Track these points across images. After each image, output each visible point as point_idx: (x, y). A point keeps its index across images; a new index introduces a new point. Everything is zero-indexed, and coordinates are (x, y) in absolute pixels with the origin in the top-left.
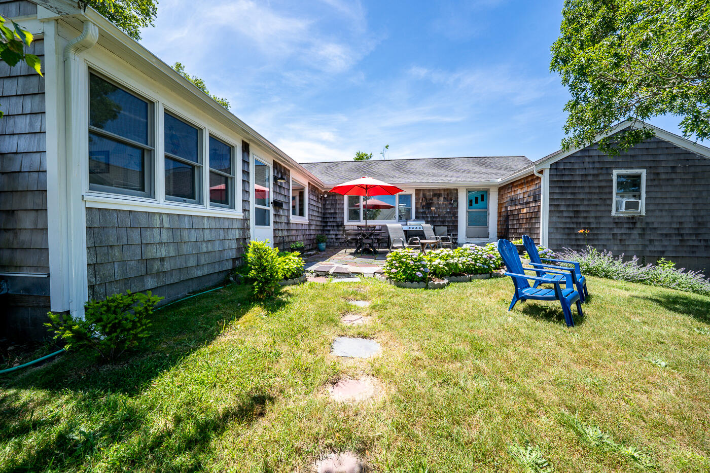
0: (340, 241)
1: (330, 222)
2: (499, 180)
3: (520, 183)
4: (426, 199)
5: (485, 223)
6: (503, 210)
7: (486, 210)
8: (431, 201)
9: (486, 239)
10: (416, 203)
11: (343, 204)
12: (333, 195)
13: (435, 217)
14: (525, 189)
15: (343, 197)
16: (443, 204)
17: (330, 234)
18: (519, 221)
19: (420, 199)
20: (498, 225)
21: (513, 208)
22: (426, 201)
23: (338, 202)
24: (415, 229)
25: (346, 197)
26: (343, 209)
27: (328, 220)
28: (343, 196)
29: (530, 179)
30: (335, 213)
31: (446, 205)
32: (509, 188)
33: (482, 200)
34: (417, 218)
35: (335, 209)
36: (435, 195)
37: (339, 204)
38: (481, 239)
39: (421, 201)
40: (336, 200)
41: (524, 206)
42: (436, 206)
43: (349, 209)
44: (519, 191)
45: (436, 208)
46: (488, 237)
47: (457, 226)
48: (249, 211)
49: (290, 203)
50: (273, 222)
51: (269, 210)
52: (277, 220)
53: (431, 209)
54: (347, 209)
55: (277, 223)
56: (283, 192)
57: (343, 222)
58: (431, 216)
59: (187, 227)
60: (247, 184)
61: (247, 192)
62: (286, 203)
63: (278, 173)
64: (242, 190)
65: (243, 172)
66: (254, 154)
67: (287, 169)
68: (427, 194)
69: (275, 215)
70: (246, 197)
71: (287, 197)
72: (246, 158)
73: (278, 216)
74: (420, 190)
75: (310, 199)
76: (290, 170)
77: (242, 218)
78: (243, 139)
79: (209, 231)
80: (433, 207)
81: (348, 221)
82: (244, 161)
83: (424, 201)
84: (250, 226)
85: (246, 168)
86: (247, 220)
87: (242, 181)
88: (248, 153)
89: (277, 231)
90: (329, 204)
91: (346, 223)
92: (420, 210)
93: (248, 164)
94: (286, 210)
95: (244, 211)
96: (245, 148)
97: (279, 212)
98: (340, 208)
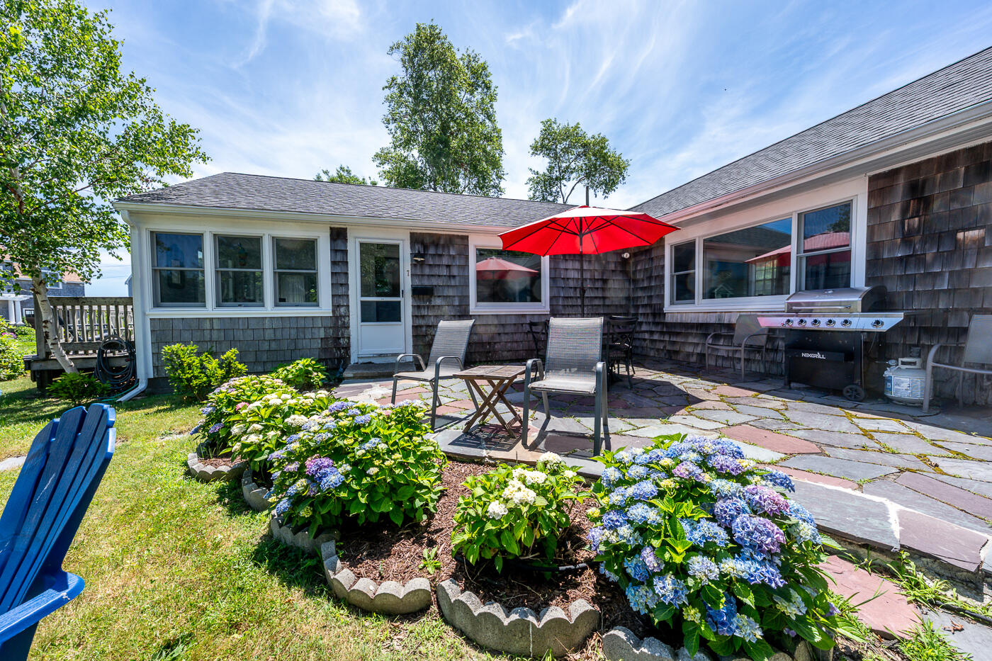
1: (642, 306)
4: (927, 202)
10: (871, 230)
12: (646, 251)
15: (664, 250)
17: (641, 331)
19: (891, 206)
23: (654, 264)
25: (668, 250)
26: (663, 277)
27: (639, 303)
30: (650, 288)
35: (650, 279)
39: (895, 217)
40: (652, 259)
43: (677, 276)
48: (348, 306)
49: (467, 286)
50: (413, 316)
51: (400, 302)
52: (424, 312)
53: (956, 240)
54: (672, 277)
55: (423, 317)
56: (444, 272)
57: (662, 305)
58: (958, 268)
59: (241, 328)
60: (343, 276)
61: (341, 285)
62: (454, 286)
63: (426, 247)
64: (332, 284)
65: (334, 263)
66: (356, 238)
67: (458, 236)
68: (934, 179)
69: (419, 307)
70: (341, 291)
71: (457, 279)
72: (340, 246)
73: (428, 307)
74: (895, 172)
75: (558, 270)
76: (468, 237)
77: (331, 315)
78: (332, 226)
79: (272, 331)
80: (969, 229)
81: (672, 303)
82: (334, 251)
83: (918, 212)
84: (348, 323)
85: (339, 257)
86: (344, 317)
87: (332, 273)
88: (345, 240)
89: (424, 329)
90: (640, 270)
91: (667, 308)
92: (889, 251)
93: (345, 252)
94: (454, 296)
95: (336, 307)
96: (338, 235)
97: (430, 301)
98: (658, 276)
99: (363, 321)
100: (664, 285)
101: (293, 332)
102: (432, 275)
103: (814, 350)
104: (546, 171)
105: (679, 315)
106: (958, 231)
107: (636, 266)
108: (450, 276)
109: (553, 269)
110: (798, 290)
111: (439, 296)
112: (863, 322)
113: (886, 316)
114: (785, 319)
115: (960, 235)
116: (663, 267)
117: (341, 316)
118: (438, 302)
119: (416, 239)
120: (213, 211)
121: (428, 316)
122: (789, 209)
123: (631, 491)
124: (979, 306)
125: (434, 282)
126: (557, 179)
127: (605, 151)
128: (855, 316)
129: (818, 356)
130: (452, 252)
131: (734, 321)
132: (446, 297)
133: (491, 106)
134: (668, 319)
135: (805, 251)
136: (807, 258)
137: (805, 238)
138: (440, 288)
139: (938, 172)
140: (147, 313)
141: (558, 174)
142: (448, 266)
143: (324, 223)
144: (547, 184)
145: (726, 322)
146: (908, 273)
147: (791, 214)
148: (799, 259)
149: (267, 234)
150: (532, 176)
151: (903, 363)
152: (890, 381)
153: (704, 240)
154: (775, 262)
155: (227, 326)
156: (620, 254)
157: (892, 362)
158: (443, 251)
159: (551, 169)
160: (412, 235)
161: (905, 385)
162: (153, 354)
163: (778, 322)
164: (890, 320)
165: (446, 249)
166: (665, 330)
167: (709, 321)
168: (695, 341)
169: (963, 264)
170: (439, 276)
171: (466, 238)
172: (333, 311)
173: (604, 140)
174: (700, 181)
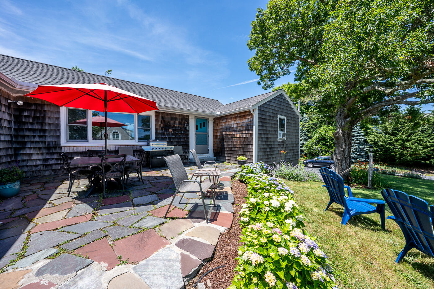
0: (54, 167)
1: (32, 142)
2: (218, 113)
3: (234, 116)
4: (165, 121)
5: (206, 143)
6: (218, 134)
7: (206, 133)
8: (169, 124)
9: (207, 154)
10: (156, 125)
11: (58, 119)
12: (37, 105)
13: (172, 138)
14: (239, 121)
15: (60, 109)
16: (178, 126)
17: (32, 160)
18: (233, 143)
19: (159, 120)
20: (214, 144)
21: (228, 133)
22: (165, 123)
23: (47, 116)
24: (158, 150)
25: (63, 111)
26: (58, 125)
27: (26, 140)
28: (58, 107)
29: (242, 115)
30: (44, 131)
31: (180, 128)
32: (223, 120)
33: (204, 126)
34: (157, 138)
35: (42, 124)
36: (172, 119)
37: (49, 118)
38: (204, 154)
39: (160, 123)
40: (45, 111)
41: (238, 133)
42: (173, 128)
43: (69, 126)
44: (233, 122)
45: (173, 130)
46: (208, 153)
47: (189, 145)
57: (58, 142)
58: (169, 137)
74: (159, 112)
81: (67, 141)
83: (163, 123)
90: (28, 116)
91: (64, 143)
92: (158, 131)
98: (53, 123)
103: (160, 156)
107: (20, 112)
114: (152, 148)
115: (169, 130)
129: (161, 158)
134: (65, 150)
139: (166, 116)
146: (162, 137)
148: (137, 129)
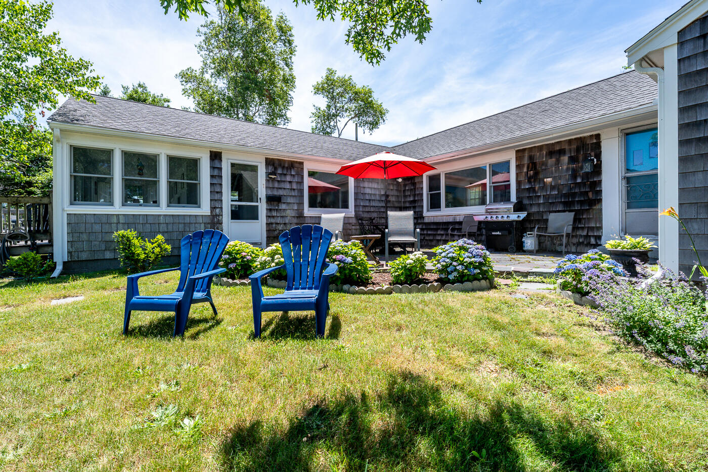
4: (535, 164)
8: (543, 167)
10: (517, 174)
12: (411, 178)
13: (552, 195)
15: (422, 178)
16: (567, 168)
19: (523, 165)
22: (535, 168)
23: (417, 186)
25: (425, 179)
26: (422, 195)
30: (415, 201)
31: (574, 170)
35: (414, 195)
36: (551, 155)
39: (526, 170)
40: (415, 183)
42: (554, 175)
48: (221, 208)
49: (303, 196)
50: (266, 216)
51: (258, 206)
52: (274, 214)
53: (544, 182)
54: (427, 194)
55: (273, 217)
56: (288, 186)
57: (422, 212)
58: (545, 194)
59: (141, 222)
60: (218, 186)
61: (217, 192)
62: (294, 196)
63: (276, 169)
64: (211, 192)
65: (212, 177)
66: (228, 159)
67: (297, 162)
68: (537, 155)
69: (270, 210)
70: (217, 197)
71: (296, 191)
72: (217, 165)
73: (277, 210)
74: (524, 150)
75: (359, 188)
76: (303, 163)
77: (210, 214)
78: (212, 150)
79: (165, 225)
80: (548, 178)
81: (428, 211)
82: (213, 168)
83: (532, 168)
84: (222, 220)
85: (216, 173)
86: (219, 216)
87: (211, 184)
88: (221, 160)
89: (274, 225)
90: (408, 190)
91: (425, 213)
92: (524, 185)
93: (220, 169)
94: (294, 203)
95: (213, 208)
96: (216, 156)
97: (278, 206)
98: (419, 194)
99: (232, 219)
100: (423, 200)
101: (181, 226)
102: (280, 188)
103: (496, 231)
104: (325, 109)
105: (432, 218)
106: (544, 178)
107: (405, 187)
108: (291, 189)
109: (356, 187)
110: (490, 202)
111: (284, 203)
112: (514, 217)
113: (522, 214)
114: (485, 216)
115: (545, 180)
116: (422, 188)
117: (216, 215)
118: (283, 206)
119: (269, 162)
120: (124, 134)
121: (277, 216)
122: (485, 162)
123: (447, 252)
124: (552, 210)
125: (281, 192)
126: (333, 116)
127: (370, 99)
128: (511, 214)
129: (498, 233)
130: (293, 173)
131: (461, 220)
132: (288, 204)
133: (291, 57)
134: (426, 220)
135: (493, 183)
136: (494, 186)
137: (492, 176)
138: (285, 197)
139: (538, 152)
140: (66, 209)
141: (334, 111)
142: (290, 182)
143: (205, 147)
144: (326, 119)
145: (458, 221)
146: (531, 195)
147: (486, 164)
148: (490, 187)
149: (163, 153)
150: (314, 111)
151: (529, 234)
152: (524, 243)
153: (445, 174)
154: (480, 187)
155: (131, 221)
156: (396, 179)
157: (525, 234)
158: (287, 171)
159: (329, 107)
160: (266, 159)
161: (529, 244)
162: (68, 242)
163: (482, 218)
164: (523, 215)
165: (289, 171)
166: (424, 227)
167: (449, 221)
168: (442, 233)
169: (547, 192)
170: (284, 189)
171: (302, 163)
172: (211, 212)
173: (370, 92)
174: (439, 135)
